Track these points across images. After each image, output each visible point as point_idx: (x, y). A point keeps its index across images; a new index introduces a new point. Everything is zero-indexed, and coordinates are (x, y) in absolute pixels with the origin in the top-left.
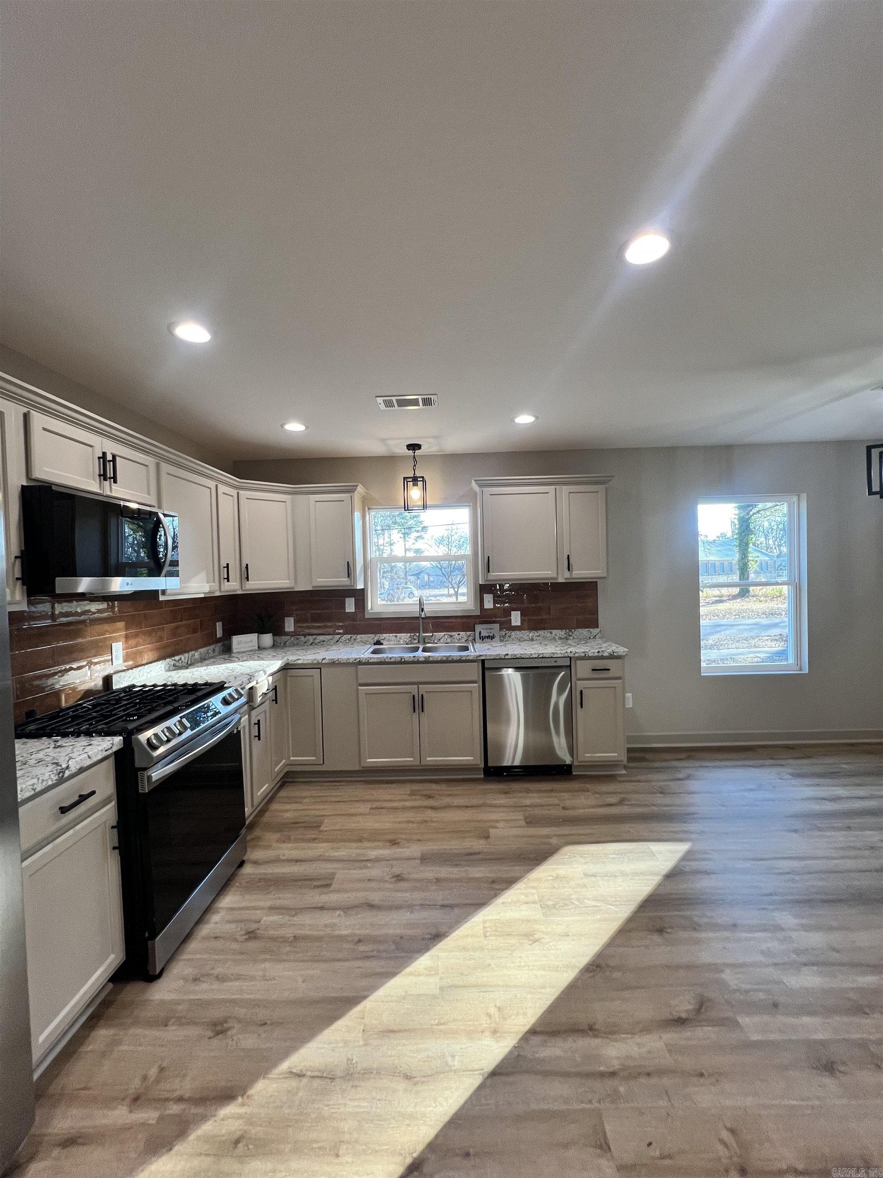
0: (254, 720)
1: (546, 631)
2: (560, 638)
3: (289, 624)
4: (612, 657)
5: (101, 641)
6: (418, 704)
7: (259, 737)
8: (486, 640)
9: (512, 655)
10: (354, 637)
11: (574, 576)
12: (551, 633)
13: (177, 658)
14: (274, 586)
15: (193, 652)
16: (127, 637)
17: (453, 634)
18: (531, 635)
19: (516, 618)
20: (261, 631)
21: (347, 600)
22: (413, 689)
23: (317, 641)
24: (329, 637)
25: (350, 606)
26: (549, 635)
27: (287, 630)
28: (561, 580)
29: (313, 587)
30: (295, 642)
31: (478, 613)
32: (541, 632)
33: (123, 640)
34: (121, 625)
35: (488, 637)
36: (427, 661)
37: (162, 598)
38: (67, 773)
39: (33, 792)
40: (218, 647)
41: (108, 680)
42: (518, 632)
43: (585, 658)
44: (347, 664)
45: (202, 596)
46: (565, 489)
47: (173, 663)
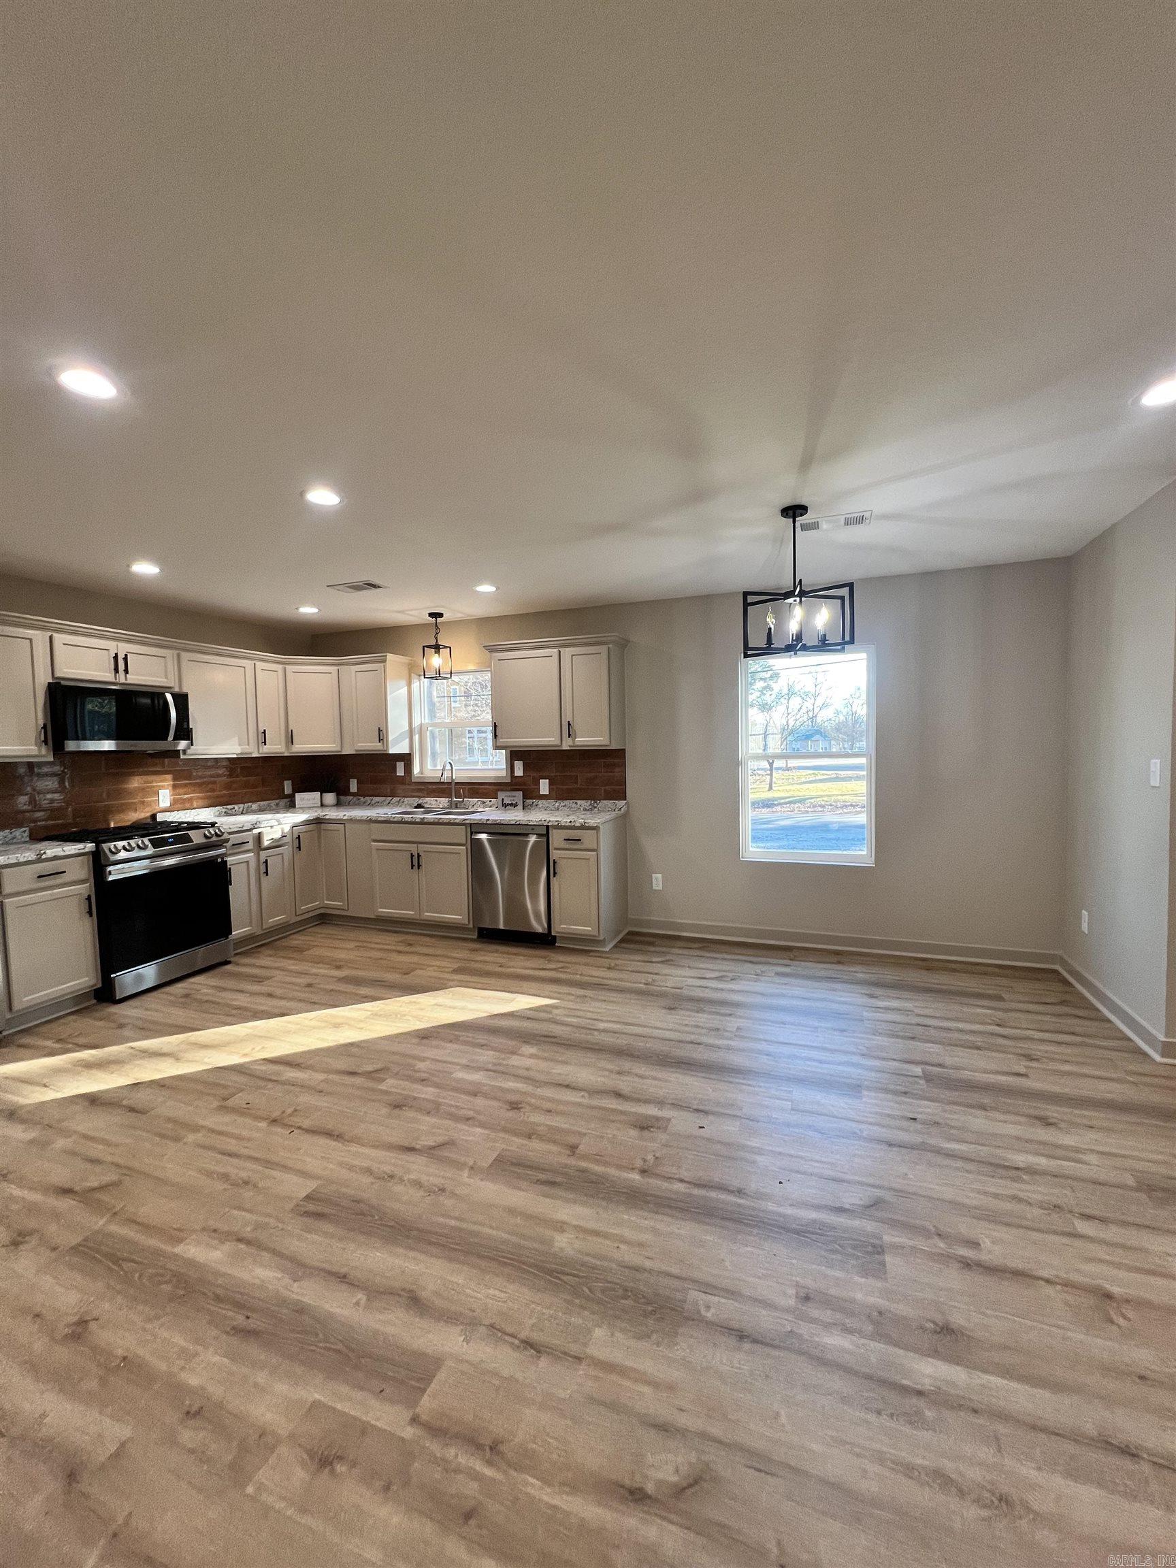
0: (262, 859)
1: (571, 801)
2: (585, 810)
3: (354, 786)
4: (583, 827)
5: (148, 787)
6: (416, 862)
7: (267, 873)
8: (509, 807)
9: (493, 820)
10: (402, 800)
11: (577, 744)
12: (576, 803)
13: (229, 807)
14: (304, 750)
15: (250, 804)
16: (175, 787)
17: (485, 800)
18: (557, 804)
19: (544, 787)
20: (323, 790)
21: (398, 764)
22: (413, 848)
23: (373, 802)
24: (382, 799)
25: (400, 772)
26: (574, 805)
27: (351, 791)
28: (565, 747)
29: (356, 751)
30: (357, 802)
31: (509, 780)
32: (566, 802)
33: (170, 788)
34: (169, 777)
35: (511, 805)
36: (422, 822)
37: (182, 757)
38: (44, 857)
39: (16, 861)
40: (283, 802)
41: (154, 817)
42: (544, 801)
43: (559, 827)
44: (360, 821)
45: (235, 756)
46: (567, 652)
47: (224, 810)
